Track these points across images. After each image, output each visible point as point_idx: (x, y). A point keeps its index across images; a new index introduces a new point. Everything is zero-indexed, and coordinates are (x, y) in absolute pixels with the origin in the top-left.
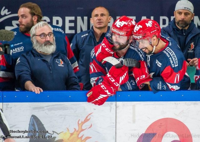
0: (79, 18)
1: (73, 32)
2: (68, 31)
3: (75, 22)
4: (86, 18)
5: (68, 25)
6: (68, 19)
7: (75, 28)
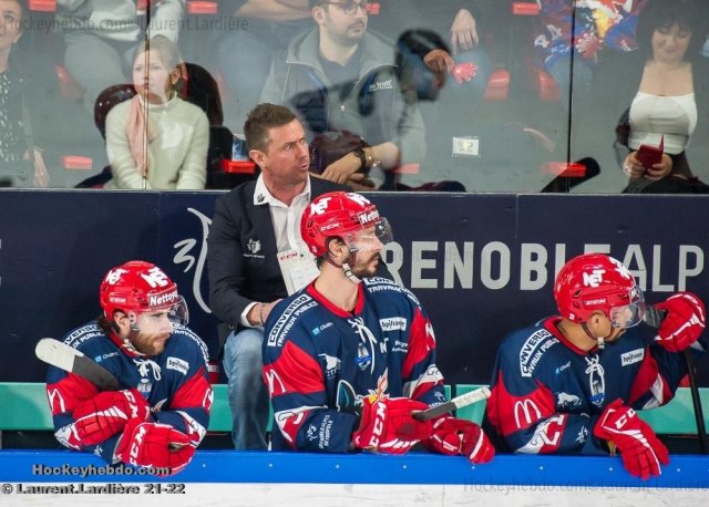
0: (451, 247)
1: (432, 284)
2: (418, 281)
3: (439, 256)
4: (469, 247)
5: (418, 264)
6: (418, 247)
7: (437, 273)
